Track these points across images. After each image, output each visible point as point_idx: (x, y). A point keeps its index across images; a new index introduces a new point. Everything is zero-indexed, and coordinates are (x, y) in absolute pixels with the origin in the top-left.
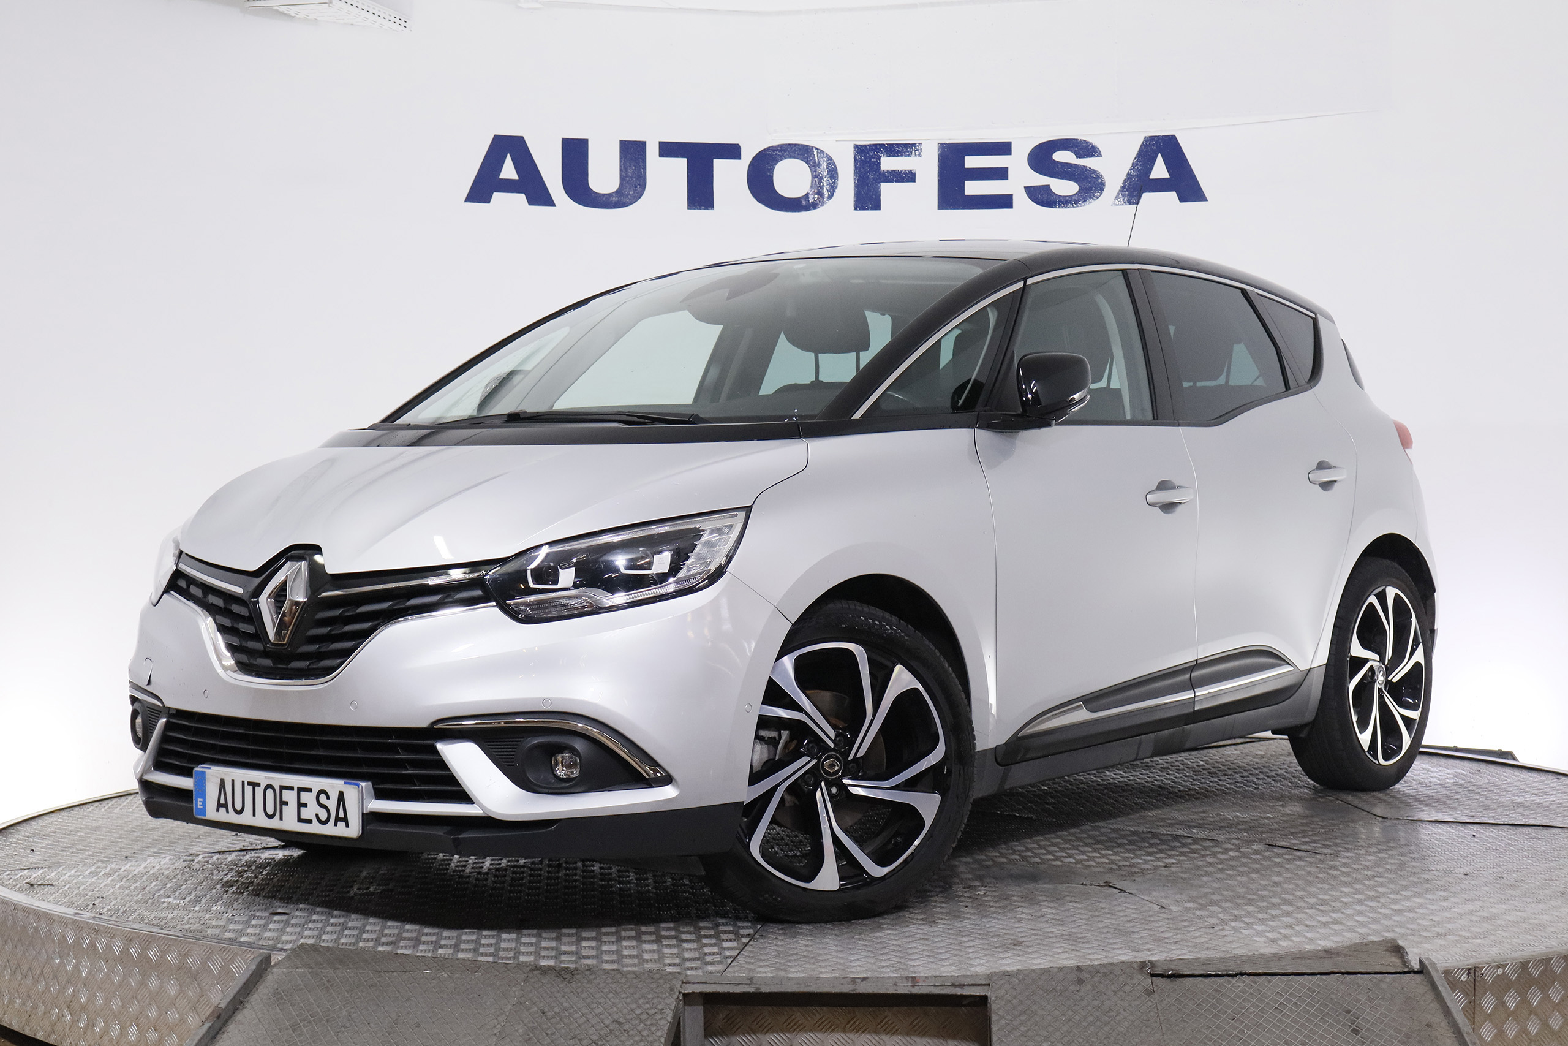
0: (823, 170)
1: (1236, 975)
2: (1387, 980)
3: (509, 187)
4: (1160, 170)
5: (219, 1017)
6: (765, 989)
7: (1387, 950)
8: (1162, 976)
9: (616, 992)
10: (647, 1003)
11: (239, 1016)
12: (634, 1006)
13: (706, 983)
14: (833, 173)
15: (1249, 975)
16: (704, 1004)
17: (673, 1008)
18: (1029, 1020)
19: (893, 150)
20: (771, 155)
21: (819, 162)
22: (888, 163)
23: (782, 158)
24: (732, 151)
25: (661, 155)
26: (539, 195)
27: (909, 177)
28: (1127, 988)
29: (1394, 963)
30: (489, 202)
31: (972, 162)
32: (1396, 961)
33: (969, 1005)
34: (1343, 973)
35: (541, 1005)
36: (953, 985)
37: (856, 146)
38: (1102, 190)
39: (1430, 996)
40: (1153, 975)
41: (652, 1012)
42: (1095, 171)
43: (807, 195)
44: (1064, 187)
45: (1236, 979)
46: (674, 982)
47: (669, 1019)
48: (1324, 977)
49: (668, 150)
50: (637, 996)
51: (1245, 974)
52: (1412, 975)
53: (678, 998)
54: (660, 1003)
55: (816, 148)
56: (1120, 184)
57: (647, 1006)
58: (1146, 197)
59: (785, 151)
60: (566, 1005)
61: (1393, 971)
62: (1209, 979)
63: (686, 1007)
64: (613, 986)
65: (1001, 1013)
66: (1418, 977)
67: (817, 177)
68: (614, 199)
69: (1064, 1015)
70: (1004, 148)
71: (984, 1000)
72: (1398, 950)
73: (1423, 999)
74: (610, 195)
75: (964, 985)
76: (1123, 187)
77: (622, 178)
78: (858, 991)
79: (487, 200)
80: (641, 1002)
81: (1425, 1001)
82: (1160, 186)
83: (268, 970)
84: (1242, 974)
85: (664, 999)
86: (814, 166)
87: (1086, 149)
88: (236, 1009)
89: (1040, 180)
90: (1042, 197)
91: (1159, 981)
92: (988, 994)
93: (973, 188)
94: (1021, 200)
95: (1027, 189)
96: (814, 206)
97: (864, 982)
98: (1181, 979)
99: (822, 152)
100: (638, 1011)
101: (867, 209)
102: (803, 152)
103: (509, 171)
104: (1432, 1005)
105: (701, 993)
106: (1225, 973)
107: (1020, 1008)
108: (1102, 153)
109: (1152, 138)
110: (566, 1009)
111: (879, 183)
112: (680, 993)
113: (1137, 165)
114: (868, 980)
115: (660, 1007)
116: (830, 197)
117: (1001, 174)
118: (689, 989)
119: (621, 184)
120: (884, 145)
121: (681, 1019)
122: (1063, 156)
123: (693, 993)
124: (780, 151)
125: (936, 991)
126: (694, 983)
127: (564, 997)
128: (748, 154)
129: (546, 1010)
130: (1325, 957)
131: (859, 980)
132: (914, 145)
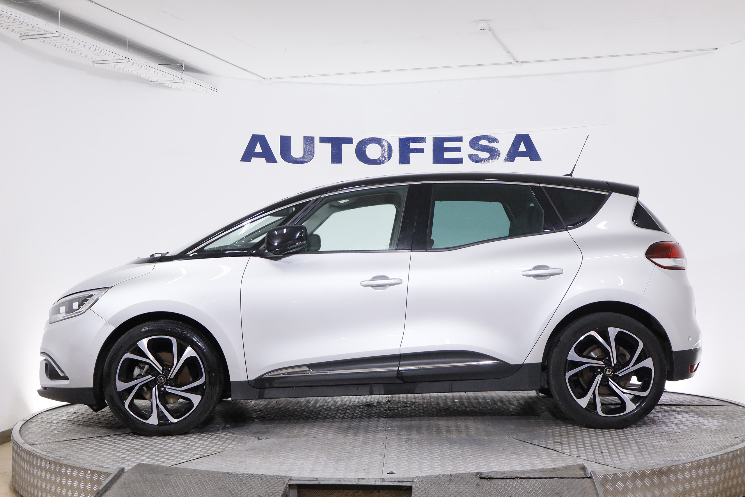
0: (386, 148)
3: (258, 155)
4: (522, 148)
5: (98, 493)
6: (322, 483)
8: (484, 478)
9: (261, 484)
10: (273, 488)
11: (107, 493)
12: (268, 490)
13: (299, 480)
14: (390, 150)
16: (298, 489)
17: (283, 490)
18: (427, 496)
19: (416, 140)
20: (365, 142)
21: (385, 145)
22: (412, 145)
23: (369, 143)
24: (349, 141)
25: (320, 142)
26: (270, 159)
27: (421, 151)
28: (469, 484)
31: (446, 145)
33: (404, 490)
35: (230, 489)
36: (399, 482)
37: (400, 138)
38: (499, 156)
40: (481, 478)
41: (274, 492)
42: (496, 149)
43: (379, 159)
44: (484, 155)
46: (285, 480)
47: (281, 495)
49: (323, 140)
50: (269, 486)
55: (384, 139)
56: (506, 153)
58: (517, 159)
59: (371, 140)
60: (240, 489)
63: (290, 490)
64: (261, 481)
65: (416, 493)
67: (383, 150)
68: (301, 160)
69: (441, 494)
70: (459, 139)
71: (410, 488)
74: (299, 158)
75: (403, 482)
76: (508, 155)
77: (304, 152)
78: (360, 484)
79: (249, 160)
82: (522, 154)
83: (123, 474)
85: (280, 487)
86: (382, 146)
87: (494, 140)
88: (106, 490)
90: (474, 159)
92: (412, 485)
93: (447, 155)
94: (466, 160)
95: (469, 155)
96: (382, 163)
98: (492, 480)
99: (386, 141)
101: (404, 164)
102: (377, 141)
103: (258, 149)
105: (296, 484)
107: (424, 491)
108: (499, 141)
109: (519, 135)
111: (409, 153)
112: (287, 484)
113: (513, 146)
115: (278, 490)
116: (389, 159)
117: (458, 149)
118: (291, 482)
119: (304, 154)
120: (411, 138)
121: (288, 495)
122: (483, 142)
123: (293, 484)
124: (369, 140)
125: (392, 484)
126: (294, 480)
127: (240, 485)
128: (356, 142)
131: (361, 479)
132: (423, 138)
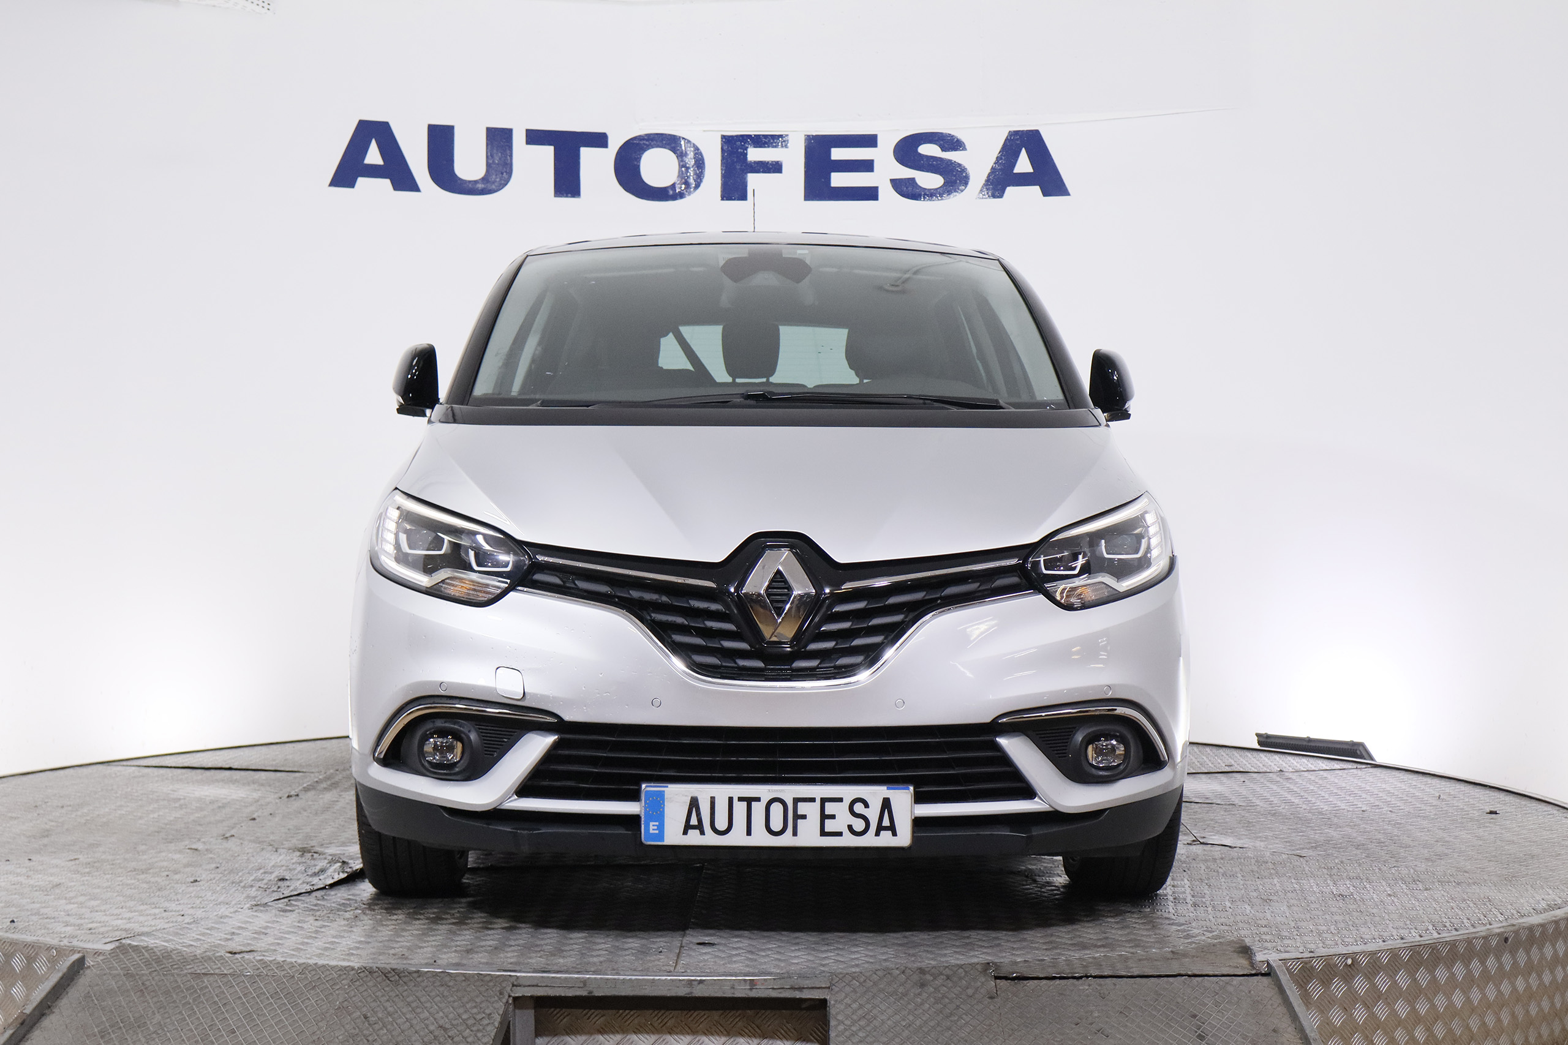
0: (690, 160)
1: (1081, 978)
2: (1235, 983)
3: (373, 172)
4: (1023, 165)
5: (22, 1024)
6: (598, 993)
7: (1234, 951)
8: (1006, 978)
9: (443, 996)
10: (475, 1007)
11: (46, 1022)
12: (461, 1011)
13: (537, 986)
14: (700, 163)
15: (1095, 977)
16: (535, 1008)
17: (501, 1012)
18: (868, 1025)
19: (761, 141)
20: (638, 144)
21: (686, 152)
22: (755, 154)
23: (649, 147)
24: (599, 140)
25: (528, 143)
26: (404, 181)
27: (775, 168)
28: (970, 991)
29: (1241, 964)
30: (353, 187)
31: (838, 154)
32: (1244, 962)
33: (807, 1009)
34: (1189, 976)
35: (364, 1009)
36: (792, 988)
37: (723, 137)
38: (966, 184)
39: (1277, 1000)
40: (996, 978)
41: (479, 1017)
42: (960, 165)
43: (673, 185)
44: (930, 180)
45: (1080, 981)
46: (504, 985)
47: (497, 1024)
48: (1171, 979)
49: (535, 137)
50: (465, 1000)
51: (1091, 976)
52: (1260, 977)
53: (507, 1002)
54: (488, 1007)
55: (683, 138)
56: (985, 177)
57: (475, 1011)
58: (1010, 190)
59: (652, 140)
60: (390, 1009)
61: (1241, 973)
62: (1054, 981)
63: (517, 1011)
64: (441, 989)
65: (840, 1017)
66: (1265, 980)
67: (683, 166)
68: (480, 186)
69: (904, 1020)
70: (869, 141)
71: (823, 1003)
72: (1246, 951)
73: (1271, 1002)
74: (476, 182)
75: (804, 988)
76: (988, 180)
77: (488, 165)
78: (694, 995)
79: (352, 185)
80: (468, 1006)
81: (1272, 1005)
82: (1023, 180)
83: (81, 972)
84: (1087, 977)
85: (493, 1003)
86: (681, 156)
87: (951, 143)
88: (43, 1015)
89: (905, 173)
90: (907, 189)
91: (1002, 983)
92: (828, 998)
93: (839, 180)
94: (887, 192)
95: (893, 181)
96: (681, 196)
97: (701, 985)
98: (1025, 982)
99: (689, 141)
100: (465, 1016)
101: (734, 200)
102: (670, 142)
103: (374, 156)
104: (1279, 1009)
105: (532, 997)
106: (1070, 975)
107: (860, 1012)
108: (967, 147)
109: (1016, 133)
110: (390, 1014)
111: (746, 173)
112: (510, 996)
113: (1001, 159)
114: (705, 983)
115: (488, 1012)
116: (697, 186)
117: (867, 166)
118: (519, 992)
119: (487, 171)
120: (751, 136)
121: (511, 1023)
122: (928, 150)
123: (523, 996)
124: (647, 140)
125: (774, 994)
126: (525, 986)
127: (388, 1001)
128: (615, 143)
129: (369, 1015)
130: (1172, 959)
131: (696, 983)
132: (781, 136)
